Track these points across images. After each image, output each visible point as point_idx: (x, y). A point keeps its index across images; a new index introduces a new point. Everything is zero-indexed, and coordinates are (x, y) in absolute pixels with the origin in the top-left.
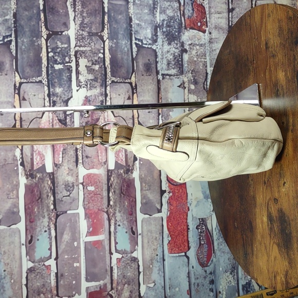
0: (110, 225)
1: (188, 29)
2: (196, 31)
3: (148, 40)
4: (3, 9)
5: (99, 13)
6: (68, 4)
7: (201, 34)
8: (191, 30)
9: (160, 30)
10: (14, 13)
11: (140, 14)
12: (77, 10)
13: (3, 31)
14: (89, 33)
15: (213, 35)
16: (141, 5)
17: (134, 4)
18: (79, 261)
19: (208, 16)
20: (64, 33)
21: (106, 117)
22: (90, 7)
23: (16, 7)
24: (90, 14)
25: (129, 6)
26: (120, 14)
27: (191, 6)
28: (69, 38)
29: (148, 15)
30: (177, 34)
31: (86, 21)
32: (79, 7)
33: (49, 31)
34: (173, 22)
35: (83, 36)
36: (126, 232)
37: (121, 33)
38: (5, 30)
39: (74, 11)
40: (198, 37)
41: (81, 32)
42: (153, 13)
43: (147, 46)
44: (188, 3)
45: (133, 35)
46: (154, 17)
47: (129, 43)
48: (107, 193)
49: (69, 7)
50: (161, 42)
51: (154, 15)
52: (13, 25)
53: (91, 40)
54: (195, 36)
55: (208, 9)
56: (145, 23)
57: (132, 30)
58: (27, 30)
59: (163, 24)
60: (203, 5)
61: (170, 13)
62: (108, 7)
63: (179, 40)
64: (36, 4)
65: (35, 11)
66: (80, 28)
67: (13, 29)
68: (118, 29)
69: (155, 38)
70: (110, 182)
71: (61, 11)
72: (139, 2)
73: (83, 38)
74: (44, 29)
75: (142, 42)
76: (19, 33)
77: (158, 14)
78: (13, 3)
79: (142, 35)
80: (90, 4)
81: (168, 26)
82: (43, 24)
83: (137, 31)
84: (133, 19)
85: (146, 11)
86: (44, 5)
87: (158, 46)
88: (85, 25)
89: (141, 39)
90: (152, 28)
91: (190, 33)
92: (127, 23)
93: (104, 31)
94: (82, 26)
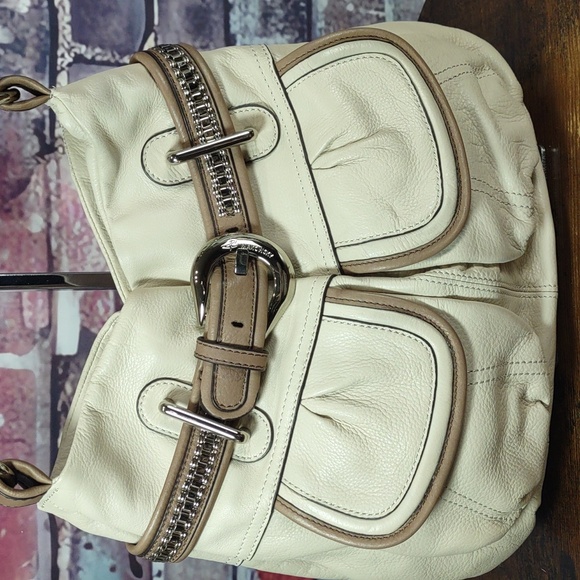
21: (52, 175)
36: (113, 569)
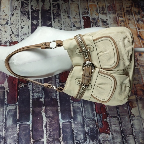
1: (101, 133)
2: (105, 134)
3: (82, 140)
4: (13, 132)
5: (58, 129)
6: (43, 126)
7: (108, 135)
8: (103, 134)
9: (87, 135)
10: (18, 133)
11: (77, 128)
12: (47, 129)
13: (12, 142)
14: (53, 139)
15: (114, 135)
16: (77, 124)
17: (74, 124)
19: (110, 126)
20: (41, 140)
22: (54, 127)
23: (19, 130)
24: (53, 130)
25: (72, 125)
26: (68, 129)
27: (101, 122)
28: (43, 142)
29: (81, 128)
30: (96, 136)
31: (52, 133)
32: (48, 127)
33: (34, 140)
34: (94, 130)
35: (50, 141)
37: (69, 137)
38: (13, 141)
39: (46, 129)
40: (106, 136)
41: (49, 139)
42: (83, 127)
43: (82, 143)
44: (99, 121)
45: (75, 138)
46: (84, 129)
47: (73, 142)
49: (44, 128)
50: (89, 140)
51: (84, 128)
52: (17, 139)
53: (54, 142)
54: (105, 136)
55: (109, 123)
56: (80, 132)
57: (74, 136)
58: (24, 140)
59: (89, 132)
60: (107, 121)
61: (91, 126)
62: (62, 126)
63: (97, 139)
64: (29, 128)
65: (28, 131)
66: (49, 137)
67: (17, 141)
68: (67, 136)
69: (85, 139)
71: (40, 130)
72: (76, 123)
73: (50, 142)
74: (32, 139)
75: (79, 141)
76: (20, 142)
77: (86, 127)
78: (18, 128)
79: (79, 138)
80: (53, 125)
81: (91, 132)
82: (31, 137)
83: (76, 136)
84: (74, 130)
85: (80, 126)
86: (32, 128)
87: (87, 143)
88: (51, 136)
89: (79, 140)
90: (83, 134)
91: (102, 135)
92: (71, 132)
93: (61, 138)
94: (50, 136)
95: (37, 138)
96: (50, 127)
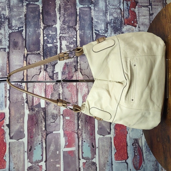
0: (79, 141)
1: (126, 25)
2: (130, 26)
3: (102, 31)
4: (19, 12)
5: (74, 15)
6: (56, 9)
7: (134, 28)
8: (128, 25)
9: (109, 25)
10: (25, 14)
11: (98, 16)
12: (61, 13)
13: (18, 24)
14: (68, 26)
15: (141, 28)
16: (98, 11)
17: (94, 10)
18: (59, 164)
19: (137, 18)
20: (53, 26)
22: (69, 11)
23: (26, 11)
24: (69, 15)
25: (92, 11)
26: (86, 16)
27: (127, 12)
28: (56, 29)
29: (103, 16)
30: (119, 27)
31: (66, 19)
32: (62, 11)
33: (45, 24)
34: (117, 21)
35: (65, 28)
37: (87, 26)
38: (20, 24)
39: (60, 14)
40: (132, 29)
41: (63, 26)
42: (106, 15)
43: (101, 34)
44: (126, 10)
45: (94, 28)
46: (106, 18)
47: (91, 32)
48: (77, 121)
49: (57, 11)
50: (110, 32)
51: (106, 16)
52: (24, 21)
53: (69, 30)
54: (130, 28)
55: (137, 14)
56: (101, 21)
57: (93, 25)
58: (32, 24)
59: (111, 22)
60: (135, 11)
61: (115, 15)
62: (79, 12)
63: (120, 31)
64: (38, 9)
65: (37, 13)
66: (63, 23)
67: (24, 23)
68: (85, 24)
69: (106, 30)
70: (79, 114)
71: (52, 14)
72: (97, 9)
73: (64, 29)
74: (42, 24)
75: (99, 32)
76: (27, 25)
77: (108, 16)
78: (24, 9)
79: (99, 28)
80: (69, 10)
81: (114, 23)
82: (41, 21)
83: (96, 26)
84: (94, 19)
85: (102, 14)
86: (42, 10)
87: (108, 35)
88: (66, 22)
89: (99, 30)
90: (105, 24)
91: (127, 27)
92: (90, 21)
93: (77, 25)
94: (64, 22)
95: (48, 22)
96: (64, 11)
